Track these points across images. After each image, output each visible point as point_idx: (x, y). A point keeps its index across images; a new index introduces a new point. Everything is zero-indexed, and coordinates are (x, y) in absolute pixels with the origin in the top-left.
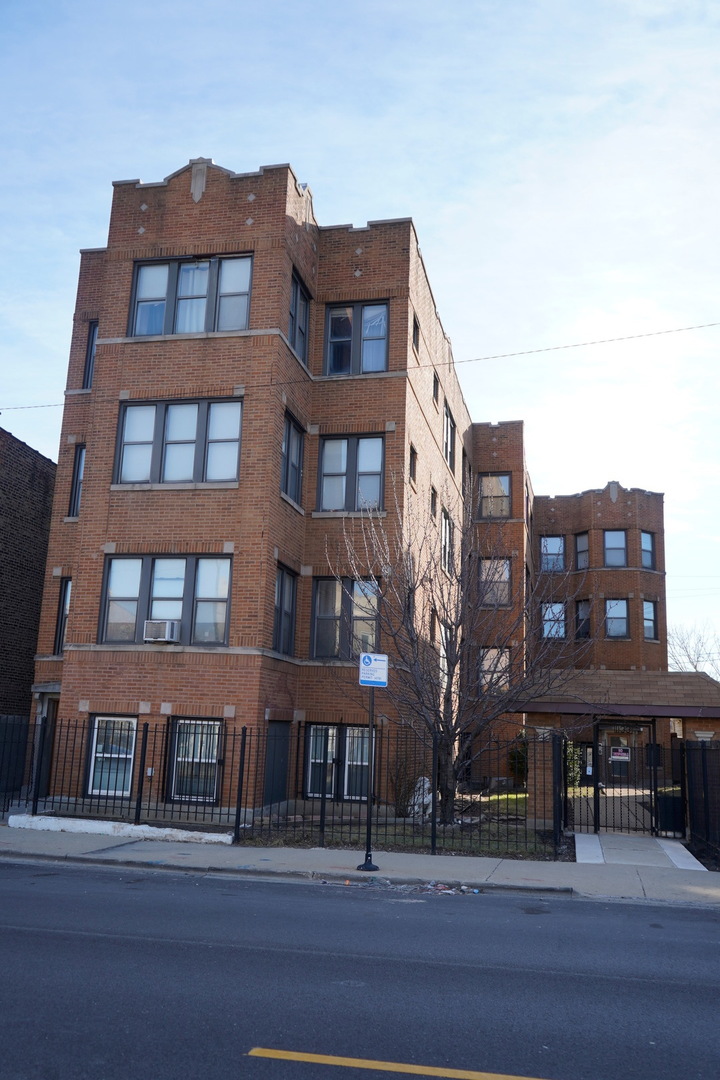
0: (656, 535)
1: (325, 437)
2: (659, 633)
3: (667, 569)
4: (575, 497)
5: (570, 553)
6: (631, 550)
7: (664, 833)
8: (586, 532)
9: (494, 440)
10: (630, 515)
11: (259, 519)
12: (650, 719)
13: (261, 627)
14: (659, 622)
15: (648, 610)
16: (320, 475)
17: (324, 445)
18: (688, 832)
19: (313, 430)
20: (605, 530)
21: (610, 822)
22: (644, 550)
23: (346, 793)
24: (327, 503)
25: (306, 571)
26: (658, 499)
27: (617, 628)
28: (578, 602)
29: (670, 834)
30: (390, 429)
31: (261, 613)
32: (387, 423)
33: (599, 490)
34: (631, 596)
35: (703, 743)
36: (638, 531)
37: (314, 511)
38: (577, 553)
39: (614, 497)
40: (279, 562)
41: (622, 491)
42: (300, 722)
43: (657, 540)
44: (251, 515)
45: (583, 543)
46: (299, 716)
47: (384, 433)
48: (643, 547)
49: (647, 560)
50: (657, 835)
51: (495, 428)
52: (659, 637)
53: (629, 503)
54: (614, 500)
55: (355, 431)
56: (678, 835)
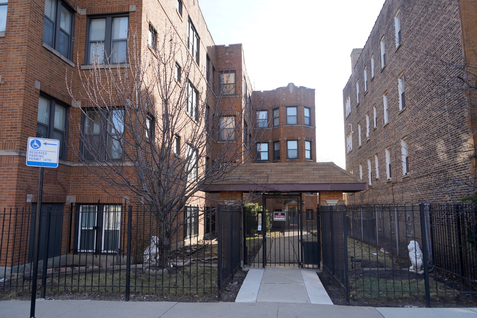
0: (311, 109)
1: (91, 17)
2: (313, 156)
3: (316, 126)
4: (273, 91)
5: (271, 119)
6: (299, 116)
7: (306, 266)
8: (278, 108)
9: (227, 54)
10: (299, 99)
11: (20, 58)
12: (298, 193)
13: (19, 135)
14: (312, 151)
15: (307, 145)
16: (88, 43)
17: (90, 23)
18: (321, 265)
19: (82, 12)
20: (287, 107)
21: (273, 261)
22: (306, 117)
23: (103, 249)
24: (92, 60)
25: (77, 104)
26: (313, 91)
27: (292, 154)
28: (274, 142)
29: (310, 266)
30: (133, 10)
31: (19, 126)
32: (131, 6)
33: (284, 87)
34: (299, 138)
35: (331, 207)
36: (302, 107)
37: (83, 65)
38: (273, 119)
39: (291, 90)
40: (41, 91)
41: (295, 88)
42: (72, 204)
43: (312, 112)
44: (14, 56)
45: (276, 113)
46: (71, 199)
47: (128, 13)
48: (305, 115)
49: (307, 122)
50: (302, 267)
51: (228, 48)
52: (313, 158)
53: (299, 93)
54: (291, 92)
55: (109, 11)
56: (316, 266)
